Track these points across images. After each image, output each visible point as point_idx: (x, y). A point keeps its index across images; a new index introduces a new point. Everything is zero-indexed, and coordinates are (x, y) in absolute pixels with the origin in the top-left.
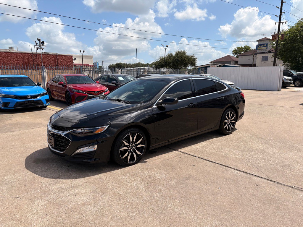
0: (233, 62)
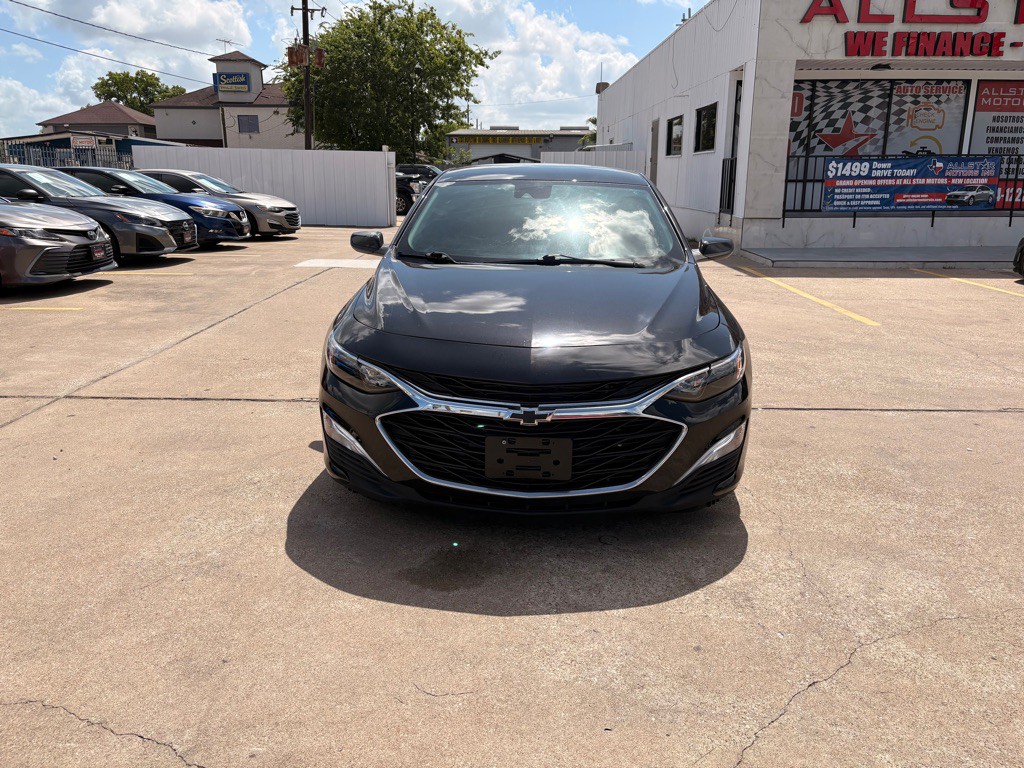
0: (137, 127)
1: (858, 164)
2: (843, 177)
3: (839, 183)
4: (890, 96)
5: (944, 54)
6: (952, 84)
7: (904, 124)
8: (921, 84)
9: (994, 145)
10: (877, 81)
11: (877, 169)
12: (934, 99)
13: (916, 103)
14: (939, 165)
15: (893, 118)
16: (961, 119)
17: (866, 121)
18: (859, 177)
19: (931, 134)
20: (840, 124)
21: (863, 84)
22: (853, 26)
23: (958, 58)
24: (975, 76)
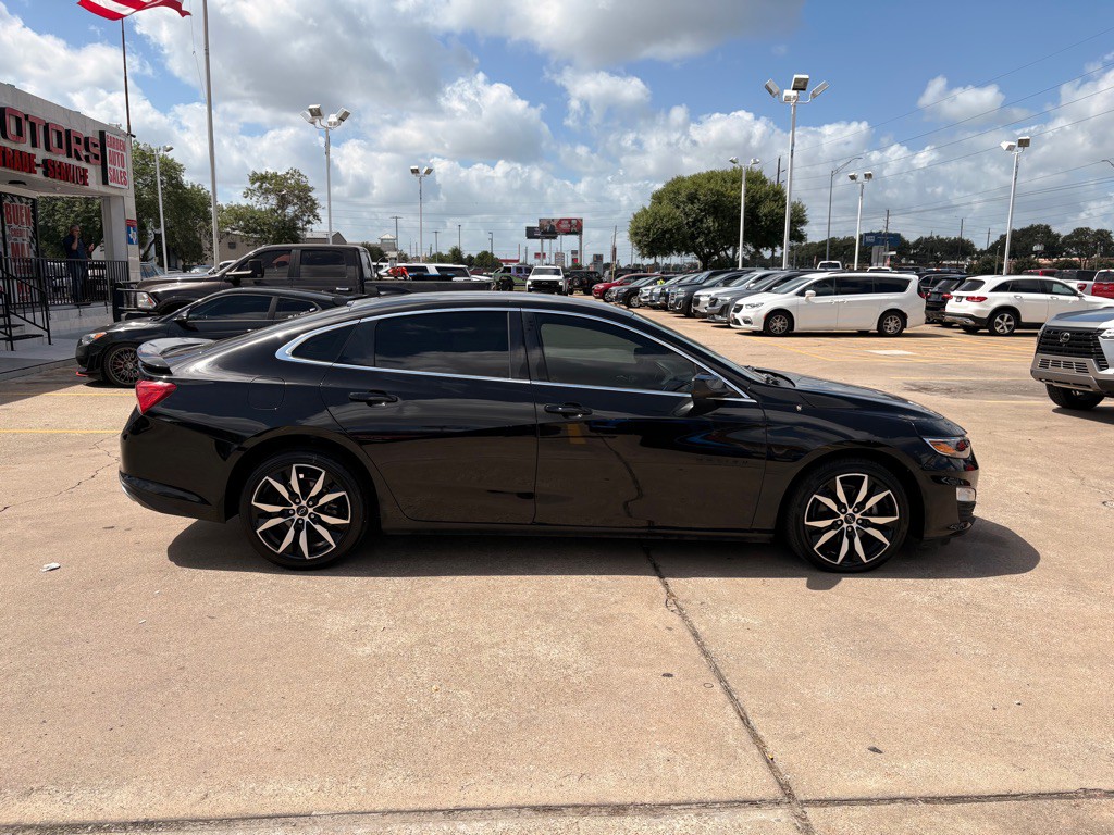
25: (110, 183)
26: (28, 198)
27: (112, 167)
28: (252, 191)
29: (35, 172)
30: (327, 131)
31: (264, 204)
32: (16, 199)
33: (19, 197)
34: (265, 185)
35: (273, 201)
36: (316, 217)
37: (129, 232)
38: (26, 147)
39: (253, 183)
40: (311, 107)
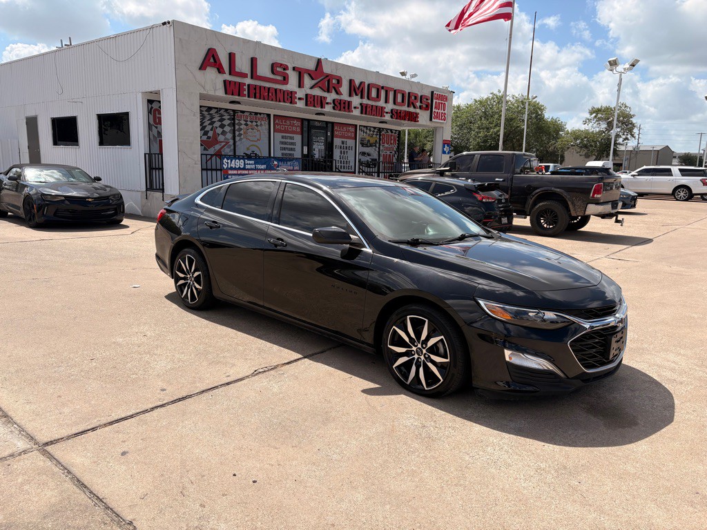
1: (237, 160)
2: (232, 169)
3: (230, 172)
4: (234, 119)
5: (272, 100)
6: (262, 116)
7: (242, 137)
8: (248, 114)
9: (284, 152)
10: (226, 110)
11: (247, 164)
12: (254, 124)
13: (246, 125)
14: (276, 163)
15: (237, 133)
16: (268, 136)
17: (224, 133)
18: (240, 169)
19: (254, 143)
20: (211, 134)
21: (220, 110)
22: (227, 77)
23: (277, 103)
24: (272, 112)
25: (433, 120)
26: (396, 131)
27: (437, 111)
28: (589, 120)
29: (384, 116)
30: (621, 75)
31: (595, 127)
32: (389, 131)
33: (391, 130)
34: (599, 115)
35: (604, 126)
36: (633, 136)
37: (444, 147)
38: (381, 103)
39: (591, 114)
40: (610, 59)
